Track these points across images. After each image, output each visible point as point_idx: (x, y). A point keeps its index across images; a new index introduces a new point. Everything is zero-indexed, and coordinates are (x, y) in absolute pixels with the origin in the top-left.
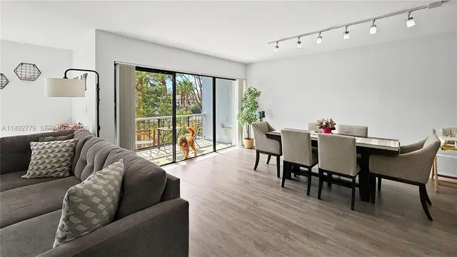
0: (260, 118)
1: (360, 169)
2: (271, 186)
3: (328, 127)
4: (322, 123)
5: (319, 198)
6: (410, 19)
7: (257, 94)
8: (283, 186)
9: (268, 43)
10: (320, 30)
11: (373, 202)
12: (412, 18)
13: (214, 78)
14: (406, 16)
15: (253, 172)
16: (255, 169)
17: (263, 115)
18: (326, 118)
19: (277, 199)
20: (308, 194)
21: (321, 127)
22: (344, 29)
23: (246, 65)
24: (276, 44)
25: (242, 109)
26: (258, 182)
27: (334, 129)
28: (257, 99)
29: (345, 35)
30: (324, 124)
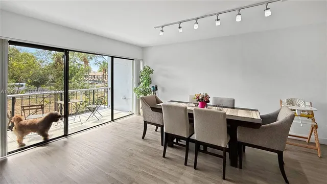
0: (154, 91)
1: (229, 138)
2: (153, 157)
3: (204, 101)
4: (198, 97)
5: (195, 168)
6: (267, 9)
7: (151, 72)
8: (164, 156)
9: (156, 28)
10: (197, 17)
11: (241, 168)
12: (269, 9)
13: (112, 58)
14: (264, 6)
15: (141, 141)
16: (143, 138)
17: (156, 88)
18: (203, 92)
19: (155, 173)
20: (186, 164)
21: (199, 100)
22: (215, 17)
23: (143, 48)
24: (161, 29)
25: (139, 84)
26: (142, 153)
27: (209, 102)
28: (151, 75)
29: (216, 22)
30: (201, 98)
